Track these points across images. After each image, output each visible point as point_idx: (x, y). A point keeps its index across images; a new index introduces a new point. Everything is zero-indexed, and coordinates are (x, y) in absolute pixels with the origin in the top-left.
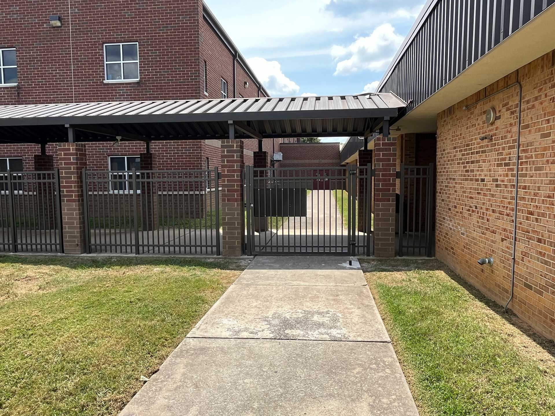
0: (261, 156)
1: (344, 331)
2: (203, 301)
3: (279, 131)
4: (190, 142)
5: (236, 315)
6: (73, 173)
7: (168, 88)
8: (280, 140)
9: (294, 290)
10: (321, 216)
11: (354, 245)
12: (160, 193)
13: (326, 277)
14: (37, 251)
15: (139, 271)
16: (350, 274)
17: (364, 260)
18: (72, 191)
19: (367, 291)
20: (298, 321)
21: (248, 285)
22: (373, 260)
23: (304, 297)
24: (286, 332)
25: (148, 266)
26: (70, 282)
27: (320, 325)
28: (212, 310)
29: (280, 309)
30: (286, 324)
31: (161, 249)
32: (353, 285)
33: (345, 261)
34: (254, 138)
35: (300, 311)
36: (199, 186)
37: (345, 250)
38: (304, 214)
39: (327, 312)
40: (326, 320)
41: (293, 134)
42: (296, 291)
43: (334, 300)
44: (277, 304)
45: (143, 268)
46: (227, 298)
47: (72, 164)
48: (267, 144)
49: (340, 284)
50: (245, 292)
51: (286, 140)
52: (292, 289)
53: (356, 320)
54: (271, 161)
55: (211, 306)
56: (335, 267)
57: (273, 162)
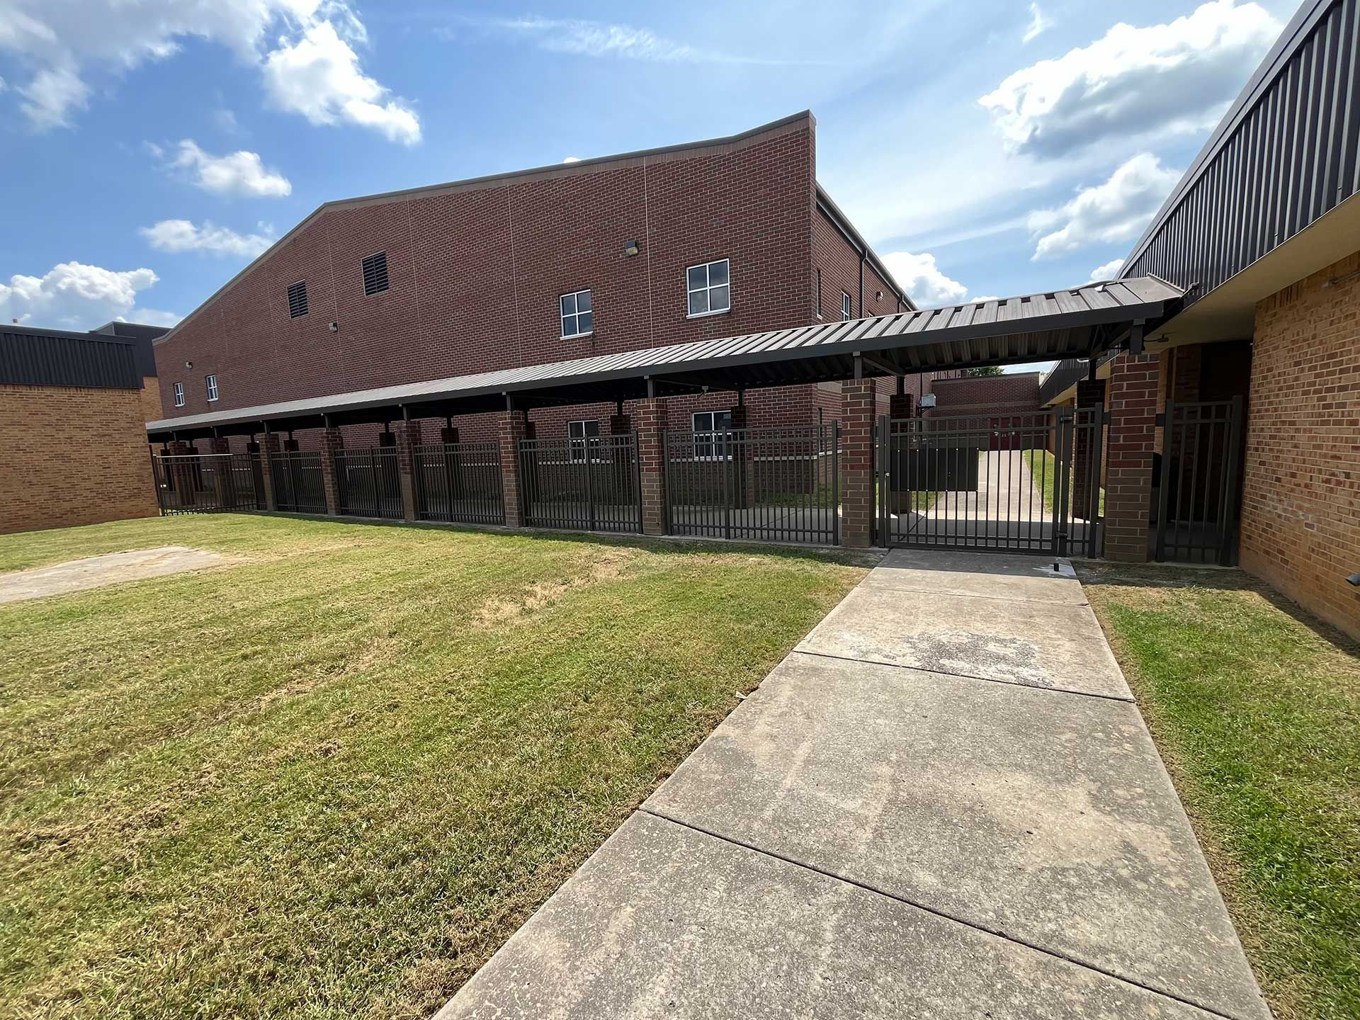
0: (903, 401)
1: (1044, 673)
2: (815, 605)
3: (932, 361)
4: (797, 388)
5: (863, 629)
6: (652, 436)
7: (767, 316)
8: (933, 375)
9: (955, 601)
10: (1004, 491)
11: (1064, 538)
12: (756, 459)
13: (1010, 586)
14: (614, 530)
15: (731, 559)
16: (1056, 584)
17: (1083, 563)
18: (652, 458)
19: (1088, 613)
20: (961, 649)
21: (880, 589)
22: (1102, 565)
23: (970, 614)
24: (941, 661)
25: (742, 555)
26: (651, 568)
27: (1000, 659)
28: (828, 618)
29: (931, 628)
30: (941, 650)
31: (758, 532)
32: (1061, 602)
33: (1046, 564)
34: (889, 375)
35: (965, 634)
36: (808, 450)
37: (1047, 547)
38: (974, 487)
39: (1013, 641)
40: (1010, 652)
41: (958, 364)
42: (957, 604)
43: (1026, 623)
44: (926, 620)
45: (735, 556)
46: (850, 605)
47: (651, 424)
48: (912, 383)
49: (1036, 600)
50: (876, 599)
51: (942, 375)
52: (951, 599)
53: (1065, 657)
54: (917, 408)
55: (827, 614)
56: (1026, 573)
57: (920, 410)
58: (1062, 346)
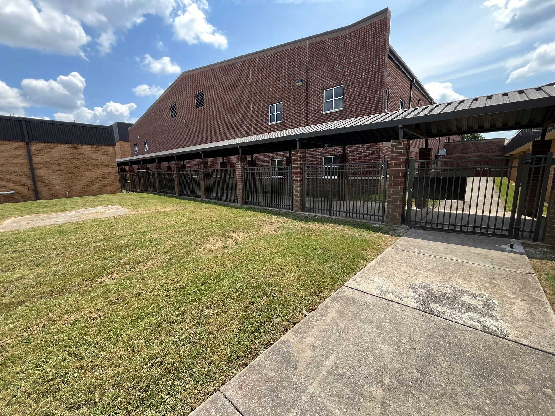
0: (426, 151)
1: (502, 324)
2: (363, 257)
3: (444, 131)
4: (373, 145)
5: (387, 275)
7: (360, 111)
8: (445, 139)
9: (444, 263)
11: (517, 230)
12: (349, 178)
13: (481, 256)
15: (328, 227)
16: (511, 257)
17: (529, 244)
19: (534, 280)
20: (445, 297)
21: (402, 250)
22: (542, 246)
23: (454, 272)
24: (431, 305)
25: (333, 225)
26: (289, 229)
27: (471, 308)
28: (368, 266)
29: (428, 279)
30: (433, 297)
31: (345, 214)
32: (514, 270)
33: (505, 243)
34: (420, 138)
35: (449, 286)
36: (376, 174)
37: (505, 233)
38: (462, 198)
39: (481, 295)
40: (478, 304)
41: (459, 132)
42: (446, 265)
43: (490, 283)
44: (425, 273)
45: (331, 225)
46: (382, 259)
48: (433, 142)
49: (498, 267)
50: (398, 256)
51: (451, 138)
52: (443, 261)
53: (519, 314)
54: (436, 156)
55: (369, 263)
56: (491, 248)
57: (437, 157)
58: (525, 122)
